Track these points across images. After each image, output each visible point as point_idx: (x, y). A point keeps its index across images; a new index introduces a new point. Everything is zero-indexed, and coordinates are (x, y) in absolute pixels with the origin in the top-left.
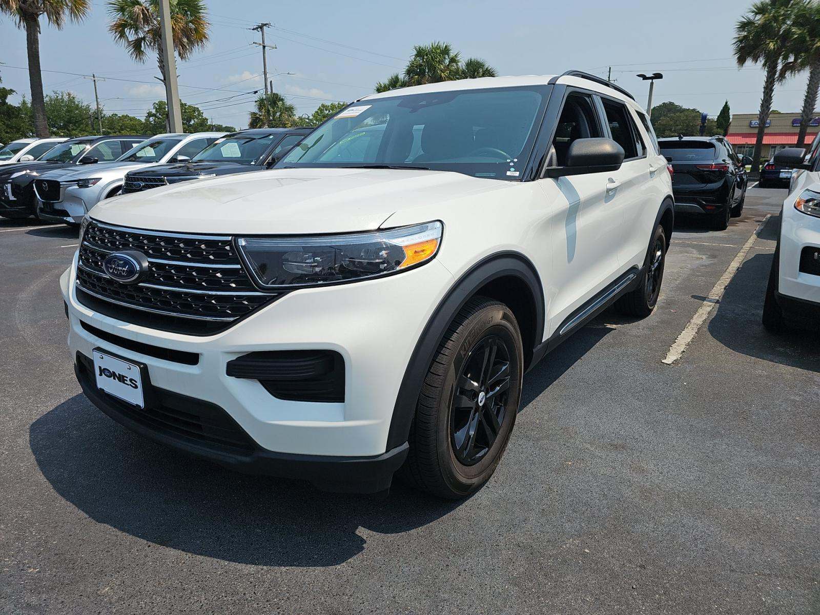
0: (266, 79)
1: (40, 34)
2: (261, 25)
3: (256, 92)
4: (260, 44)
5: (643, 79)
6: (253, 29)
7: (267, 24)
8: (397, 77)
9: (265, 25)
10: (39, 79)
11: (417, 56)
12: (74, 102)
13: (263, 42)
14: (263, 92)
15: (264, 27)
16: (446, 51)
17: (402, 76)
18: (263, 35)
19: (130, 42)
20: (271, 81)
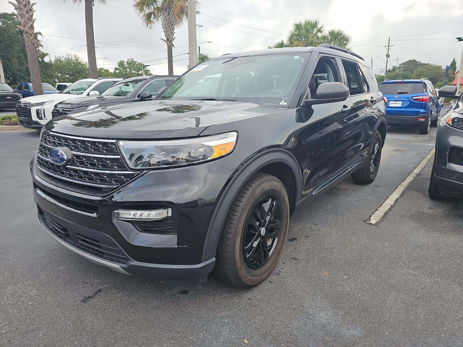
1: (94, 6)
7: (198, 12)
8: (282, 43)
11: (296, 30)
12: (78, 61)
16: (315, 25)
17: (286, 41)
19: (145, 15)
20: (199, 47)
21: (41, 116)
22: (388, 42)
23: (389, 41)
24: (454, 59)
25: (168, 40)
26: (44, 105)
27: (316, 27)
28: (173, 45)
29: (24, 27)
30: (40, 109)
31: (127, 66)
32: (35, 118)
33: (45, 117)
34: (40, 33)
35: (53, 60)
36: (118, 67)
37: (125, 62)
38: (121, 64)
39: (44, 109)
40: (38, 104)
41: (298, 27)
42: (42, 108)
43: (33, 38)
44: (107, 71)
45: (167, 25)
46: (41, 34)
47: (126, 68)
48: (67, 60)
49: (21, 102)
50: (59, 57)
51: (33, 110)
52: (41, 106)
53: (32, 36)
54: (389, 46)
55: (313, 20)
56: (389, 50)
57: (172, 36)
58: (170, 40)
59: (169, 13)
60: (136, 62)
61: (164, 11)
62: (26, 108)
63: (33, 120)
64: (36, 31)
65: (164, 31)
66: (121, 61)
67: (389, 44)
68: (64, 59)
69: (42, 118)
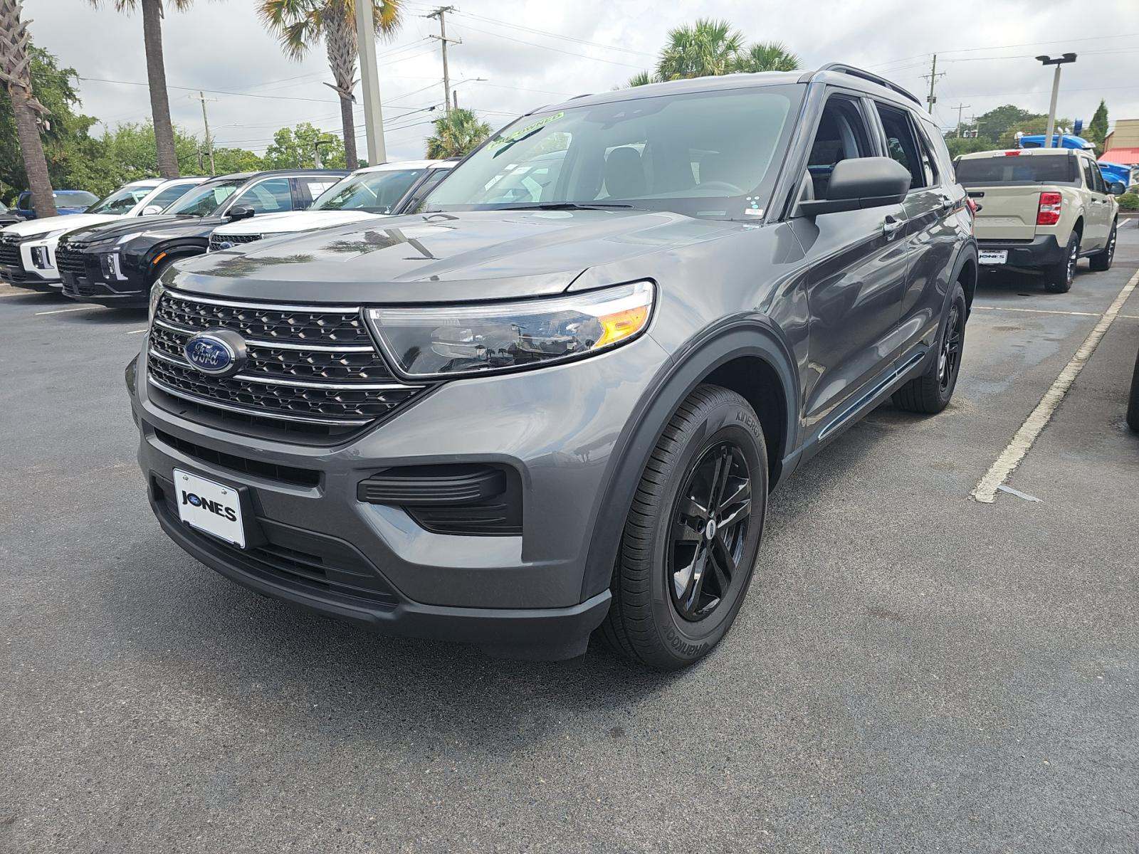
0: (447, 88)
1: (163, 18)
2: (439, 9)
3: (433, 108)
4: (439, 38)
5: (1044, 64)
6: (429, 17)
7: (449, 8)
8: (645, 78)
9: (446, 9)
10: (163, 88)
11: (675, 46)
13: (443, 34)
14: (444, 107)
15: (444, 12)
16: (719, 34)
17: (653, 72)
18: (442, 24)
19: (286, 29)
20: (455, 91)
21: (42, 260)
22: (932, 64)
23: (934, 61)
24: (1102, 104)
25: (340, 86)
26: (47, 237)
27: (723, 38)
28: (353, 96)
29: (9, 74)
30: (40, 247)
31: (296, 141)
32: (29, 265)
33: (49, 262)
34: (73, 72)
35: (113, 131)
36: (276, 145)
37: (292, 132)
38: (282, 138)
39: (46, 247)
40: (35, 237)
41: (680, 39)
42: (41, 245)
43: (30, 95)
44: (250, 155)
45: (336, 51)
46: (75, 74)
47: (293, 148)
48: (148, 132)
49: (5, 235)
50: (129, 125)
51: (25, 249)
52: (42, 241)
53: (26, 92)
54: (933, 75)
55: (715, 22)
56: (934, 85)
57: (349, 77)
58: (345, 87)
59: (339, 25)
60: (318, 130)
61: (329, 20)
62: (10, 246)
63: (26, 269)
64: (60, 66)
65: (333, 68)
66: (283, 129)
67: (933, 70)
68: (139, 129)
69: (43, 264)
